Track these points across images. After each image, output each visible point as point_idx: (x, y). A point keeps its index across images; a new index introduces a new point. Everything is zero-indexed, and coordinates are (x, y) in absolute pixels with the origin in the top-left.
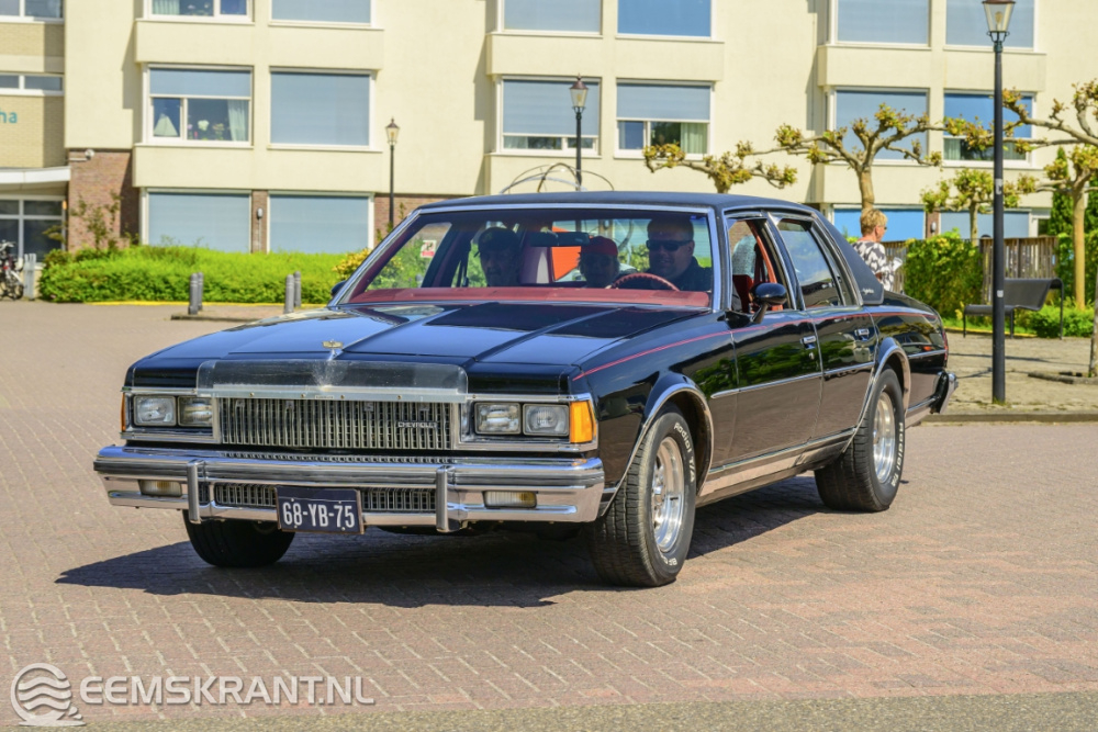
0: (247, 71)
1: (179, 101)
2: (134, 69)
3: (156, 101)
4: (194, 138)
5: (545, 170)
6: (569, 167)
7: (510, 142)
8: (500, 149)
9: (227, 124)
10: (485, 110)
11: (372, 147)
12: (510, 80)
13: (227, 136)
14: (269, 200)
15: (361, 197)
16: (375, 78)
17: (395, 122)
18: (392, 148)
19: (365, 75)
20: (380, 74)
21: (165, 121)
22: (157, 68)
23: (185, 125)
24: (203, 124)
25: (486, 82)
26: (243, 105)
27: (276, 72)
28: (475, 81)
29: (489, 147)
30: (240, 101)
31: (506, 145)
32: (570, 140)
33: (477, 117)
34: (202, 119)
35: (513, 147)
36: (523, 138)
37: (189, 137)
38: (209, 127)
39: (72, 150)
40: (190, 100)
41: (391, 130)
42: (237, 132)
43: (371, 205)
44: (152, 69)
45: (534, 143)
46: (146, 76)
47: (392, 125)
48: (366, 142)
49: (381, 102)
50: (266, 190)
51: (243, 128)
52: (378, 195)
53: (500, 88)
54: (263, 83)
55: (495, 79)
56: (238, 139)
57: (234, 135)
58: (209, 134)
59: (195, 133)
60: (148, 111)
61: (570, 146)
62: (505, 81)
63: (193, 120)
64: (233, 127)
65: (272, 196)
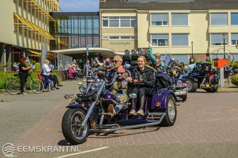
0: (168, 34)
1: (156, 40)
2: (149, 35)
3: (153, 40)
4: (159, 46)
5: (218, 49)
6: (223, 49)
7: (212, 44)
8: (211, 45)
9: (164, 43)
10: (208, 39)
11: (189, 46)
12: (212, 34)
13: (164, 45)
14: (172, 56)
15: (187, 54)
16: (189, 34)
17: (193, 42)
18: (192, 46)
19: (188, 34)
20: (190, 34)
21: (154, 43)
22: (153, 34)
23: (157, 44)
24: (161, 43)
25: (208, 34)
26: (167, 40)
27: (172, 34)
28: (206, 34)
29: (209, 45)
30: (166, 39)
31: (212, 45)
32: (223, 43)
33: (207, 40)
34: (160, 42)
35: (213, 45)
36: (215, 43)
37: (158, 46)
38: (162, 44)
39: (139, 48)
40: (158, 39)
41: (192, 43)
42: (166, 44)
43: (189, 56)
44: (152, 35)
45: (217, 44)
46: (151, 36)
47: (192, 42)
48: (188, 45)
49: (190, 38)
50: (171, 54)
51: (167, 44)
52: (190, 54)
53: (211, 35)
54: (170, 36)
55: (210, 34)
56: (166, 46)
57: (166, 45)
58: (162, 45)
59: (159, 45)
60: (151, 41)
61: (223, 45)
62: (211, 34)
63: (159, 43)
64: (165, 44)
65: (172, 55)
